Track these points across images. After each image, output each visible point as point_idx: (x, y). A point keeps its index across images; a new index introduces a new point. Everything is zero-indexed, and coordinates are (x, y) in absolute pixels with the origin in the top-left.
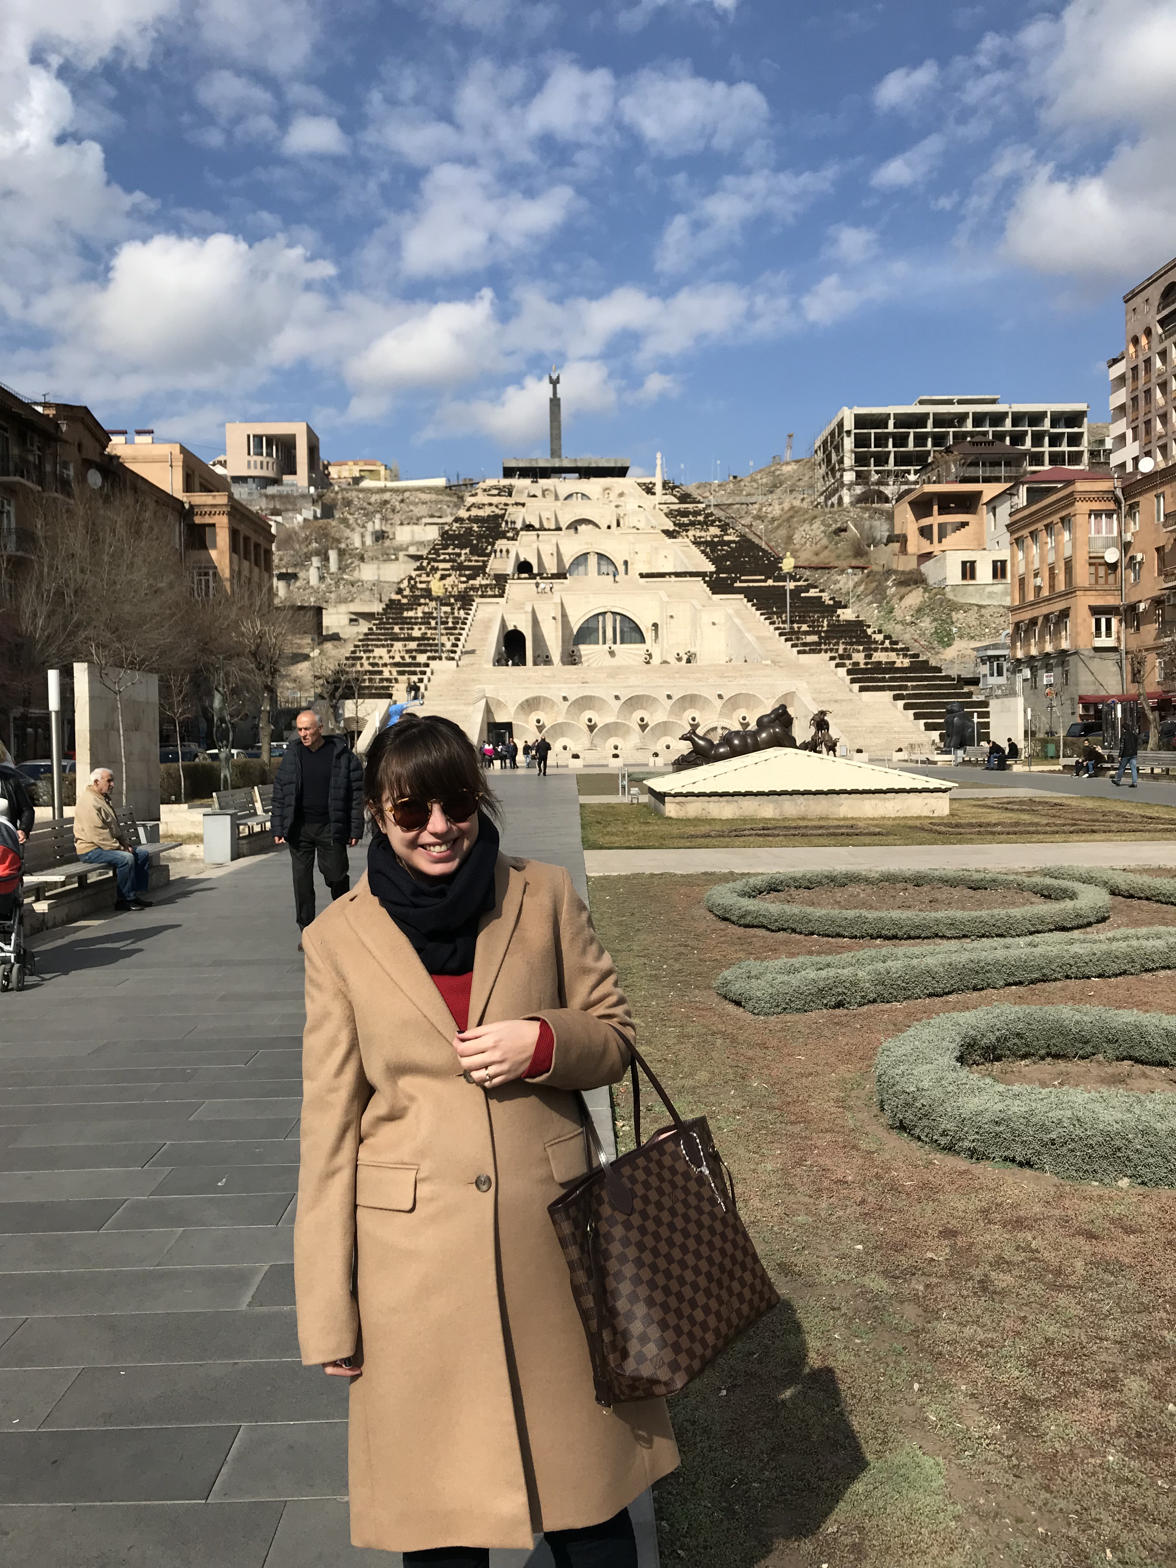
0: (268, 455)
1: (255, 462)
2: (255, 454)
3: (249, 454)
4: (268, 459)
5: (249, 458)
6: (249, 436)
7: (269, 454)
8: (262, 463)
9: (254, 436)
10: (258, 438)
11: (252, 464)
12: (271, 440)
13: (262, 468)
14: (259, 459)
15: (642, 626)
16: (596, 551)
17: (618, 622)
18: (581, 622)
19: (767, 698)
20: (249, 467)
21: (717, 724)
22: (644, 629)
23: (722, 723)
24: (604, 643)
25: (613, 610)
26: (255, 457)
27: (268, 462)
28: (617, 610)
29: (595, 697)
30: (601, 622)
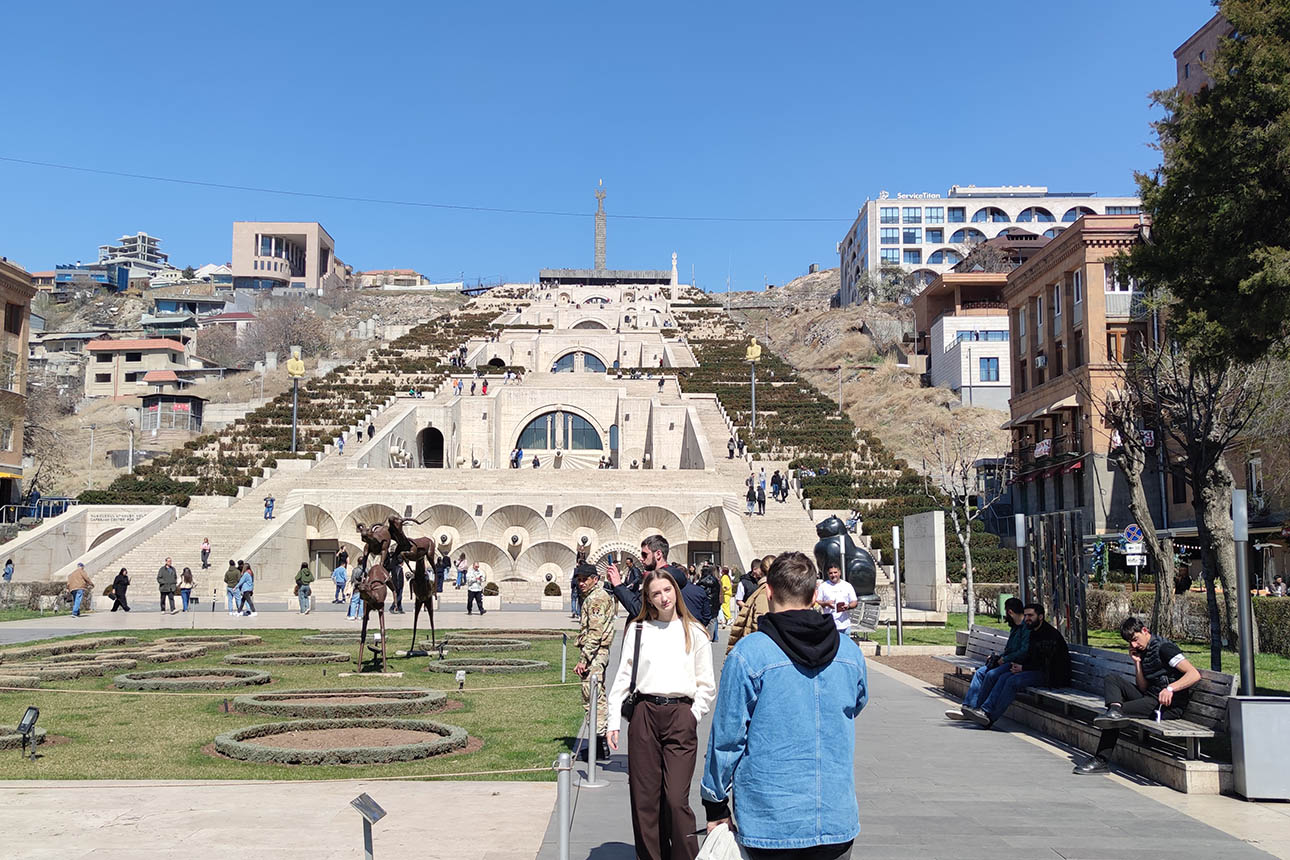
0: (276, 255)
1: (262, 263)
2: (265, 254)
3: (256, 254)
4: (277, 259)
5: (256, 258)
6: (257, 236)
7: (278, 255)
8: (269, 263)
9: (263, 236)
10: (267, 239)
11: (259, 264)
12: (279, 240)
13: (269, 268)
14: (266, 258)
15: (598, 429)
16: (583, 350)
17: (570, 423)
18: (526, 422)
19: (684, 514)
20: (256, 268)
21: (616, 546)
22: (600, 432)
23: (623, 547)
24: (553, 447)
25: (564, 408)
26: (263, 258)
27: (276, 264)
28: (569, 409)
29: (452, 507)
30: (549, 423)
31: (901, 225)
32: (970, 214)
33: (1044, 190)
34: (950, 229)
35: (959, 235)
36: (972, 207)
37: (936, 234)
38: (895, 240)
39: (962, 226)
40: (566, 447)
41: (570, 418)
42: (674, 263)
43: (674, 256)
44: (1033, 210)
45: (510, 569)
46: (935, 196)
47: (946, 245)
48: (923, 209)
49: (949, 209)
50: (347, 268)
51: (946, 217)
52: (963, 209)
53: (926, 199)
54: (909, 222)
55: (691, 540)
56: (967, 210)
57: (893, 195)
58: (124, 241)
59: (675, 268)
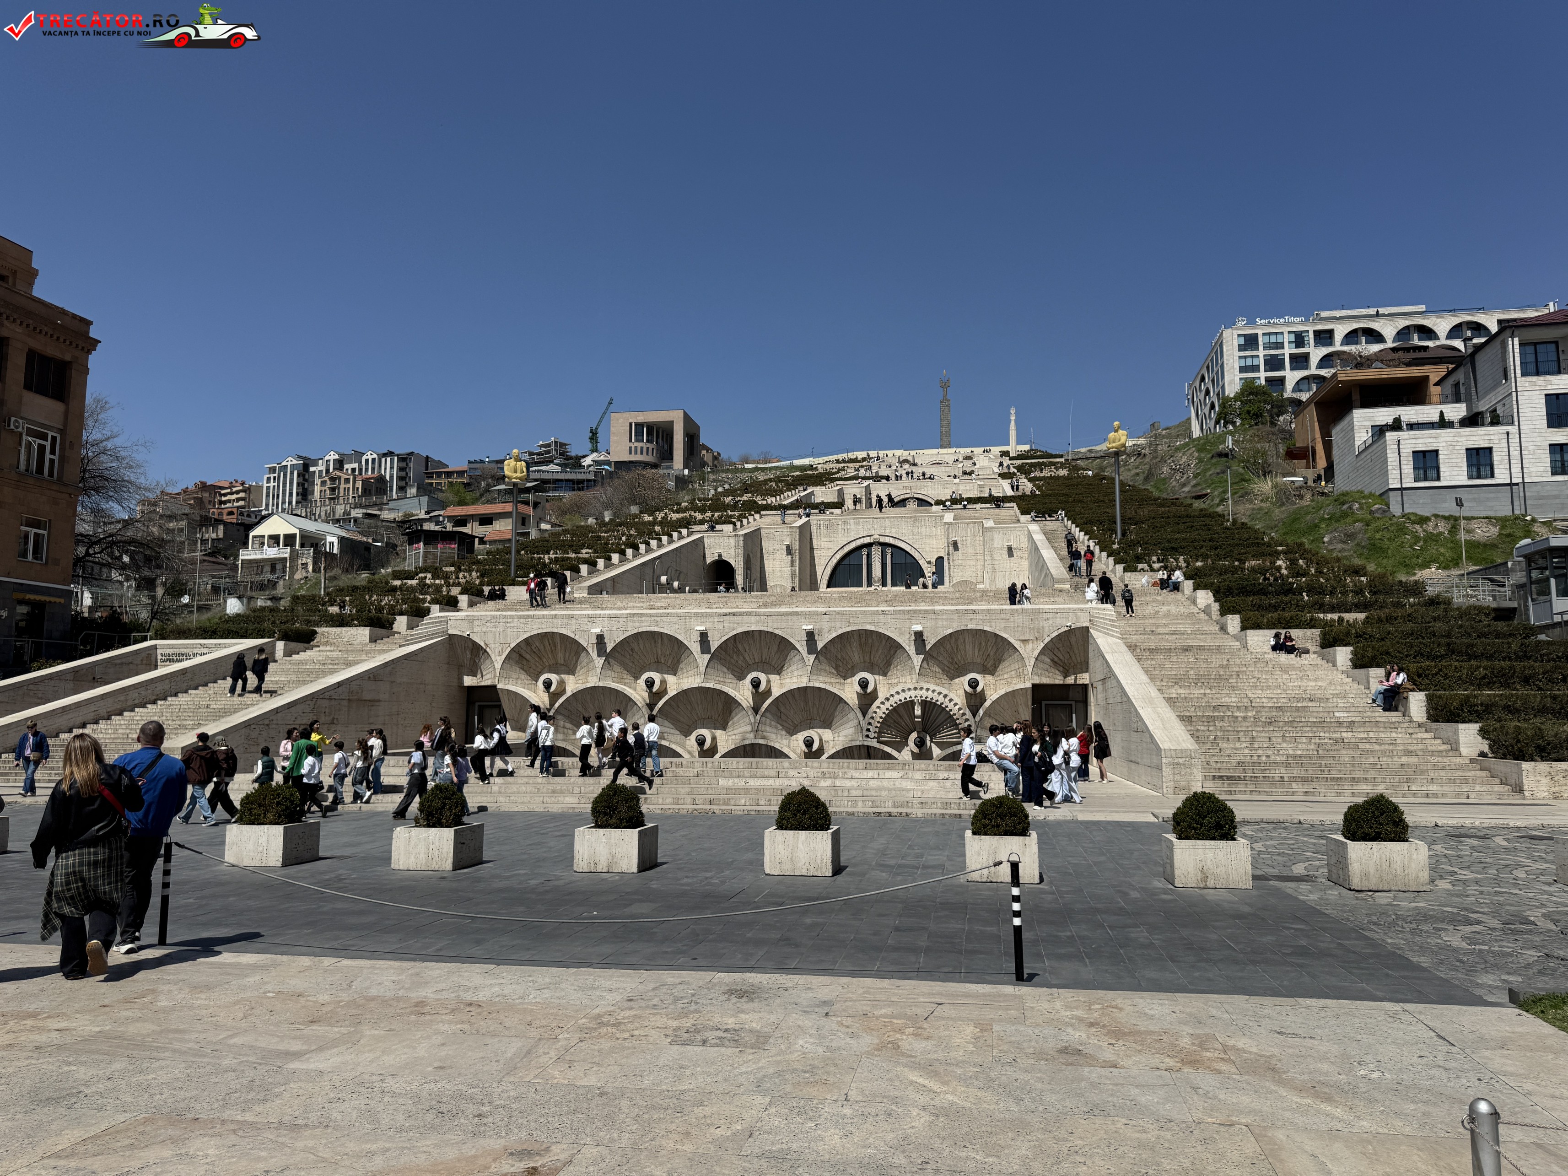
0: (648, 441)
1: (636, 447)
2: (637, 441)
3: (631, 440)
4: (649, 445)
5: (631, 444)
6: (631, 424)
7: (650, 441)
8: (642, 448)
9: (636, 424)
10: (639, 426)
11: (633, 449)
12: (651, 427)
13: (642, 453)
14: (639, 445)
15: (922, 562)
16: (916, 496)
17: (889, 557)
18: (838, 556)
19: (1025, 641)
20: (630, 453)
21: (913, 693)
22: (924, 566)
23: (924, 693)
24: (870, 584)
25: (882, 540)
26: (636, 444)
27: (648, 448)
28: (887, 540)
29: (661, 634)
30: (865, 557)
31: (1261, 352)
32: (1339, 336)
33: (1423, 308)
34: (1316, 354)
35: (1325, 361)
36: (1341, 331)
37: (1300, 361)
38: (1255, 368)
39: (1331, 349)
40: (884, 584)
41: (889, 551)
42: (1013, 418)
43: (1013, 411)
44: (1412, 329)
45: (749, 728)
46: (1299, 319)
47: (1313, 370)
48: (1286, 335)
49: (1315, 332)
50: (716, 454)
51: (1312, 341)
52: (1331, 332)
53: (1289, 323)
54: (1270, 348)
55: (1037, 680)
56: (1335, 332)
57: (1251, 322)
58: (541, 446)
59: (1013, 423)
